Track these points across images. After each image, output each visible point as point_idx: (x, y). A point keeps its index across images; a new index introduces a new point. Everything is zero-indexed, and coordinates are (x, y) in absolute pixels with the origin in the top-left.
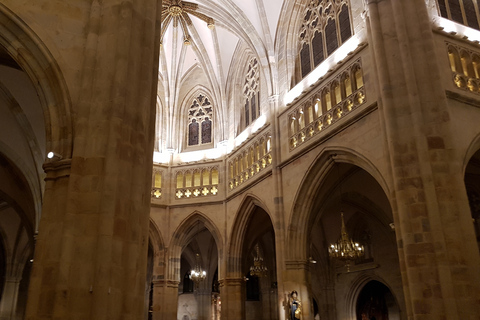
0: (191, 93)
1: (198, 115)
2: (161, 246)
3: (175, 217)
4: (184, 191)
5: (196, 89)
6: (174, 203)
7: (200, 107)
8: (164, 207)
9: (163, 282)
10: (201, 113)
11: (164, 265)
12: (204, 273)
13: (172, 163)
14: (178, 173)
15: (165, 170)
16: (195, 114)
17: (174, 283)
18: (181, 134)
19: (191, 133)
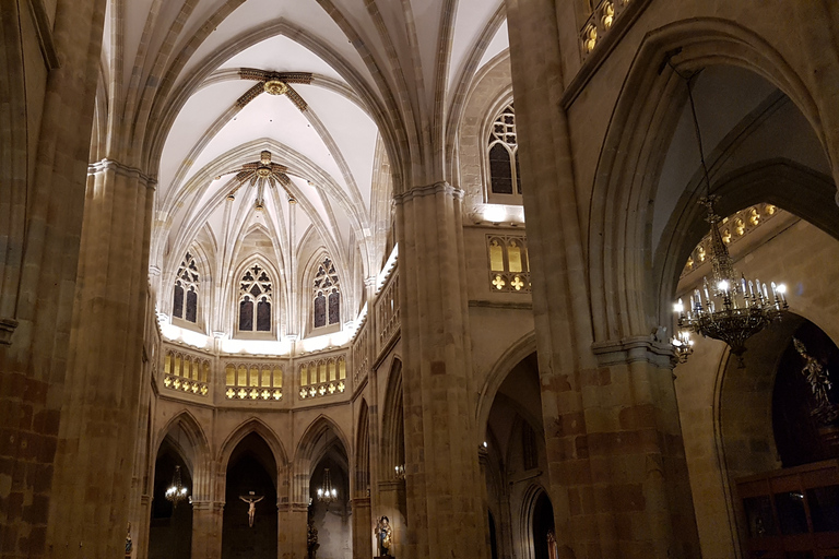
0: (314, 258)
1: (324, 286)
2: (285, 461)
3: (299, 423)
4: (308, 389)
5: (319, 252)
6: (298, 405)
7: (326, 276)
8: (287, 411)
9: (287, 506)
10: (328, 284)
11: (289, 484)
12: (334, 492)
13: (293, 353)
14: (302, 366)
15: (286, 363)
16: (321, 285)
17: (302, 506)
18: (304, 314)
19: (317, 311)
